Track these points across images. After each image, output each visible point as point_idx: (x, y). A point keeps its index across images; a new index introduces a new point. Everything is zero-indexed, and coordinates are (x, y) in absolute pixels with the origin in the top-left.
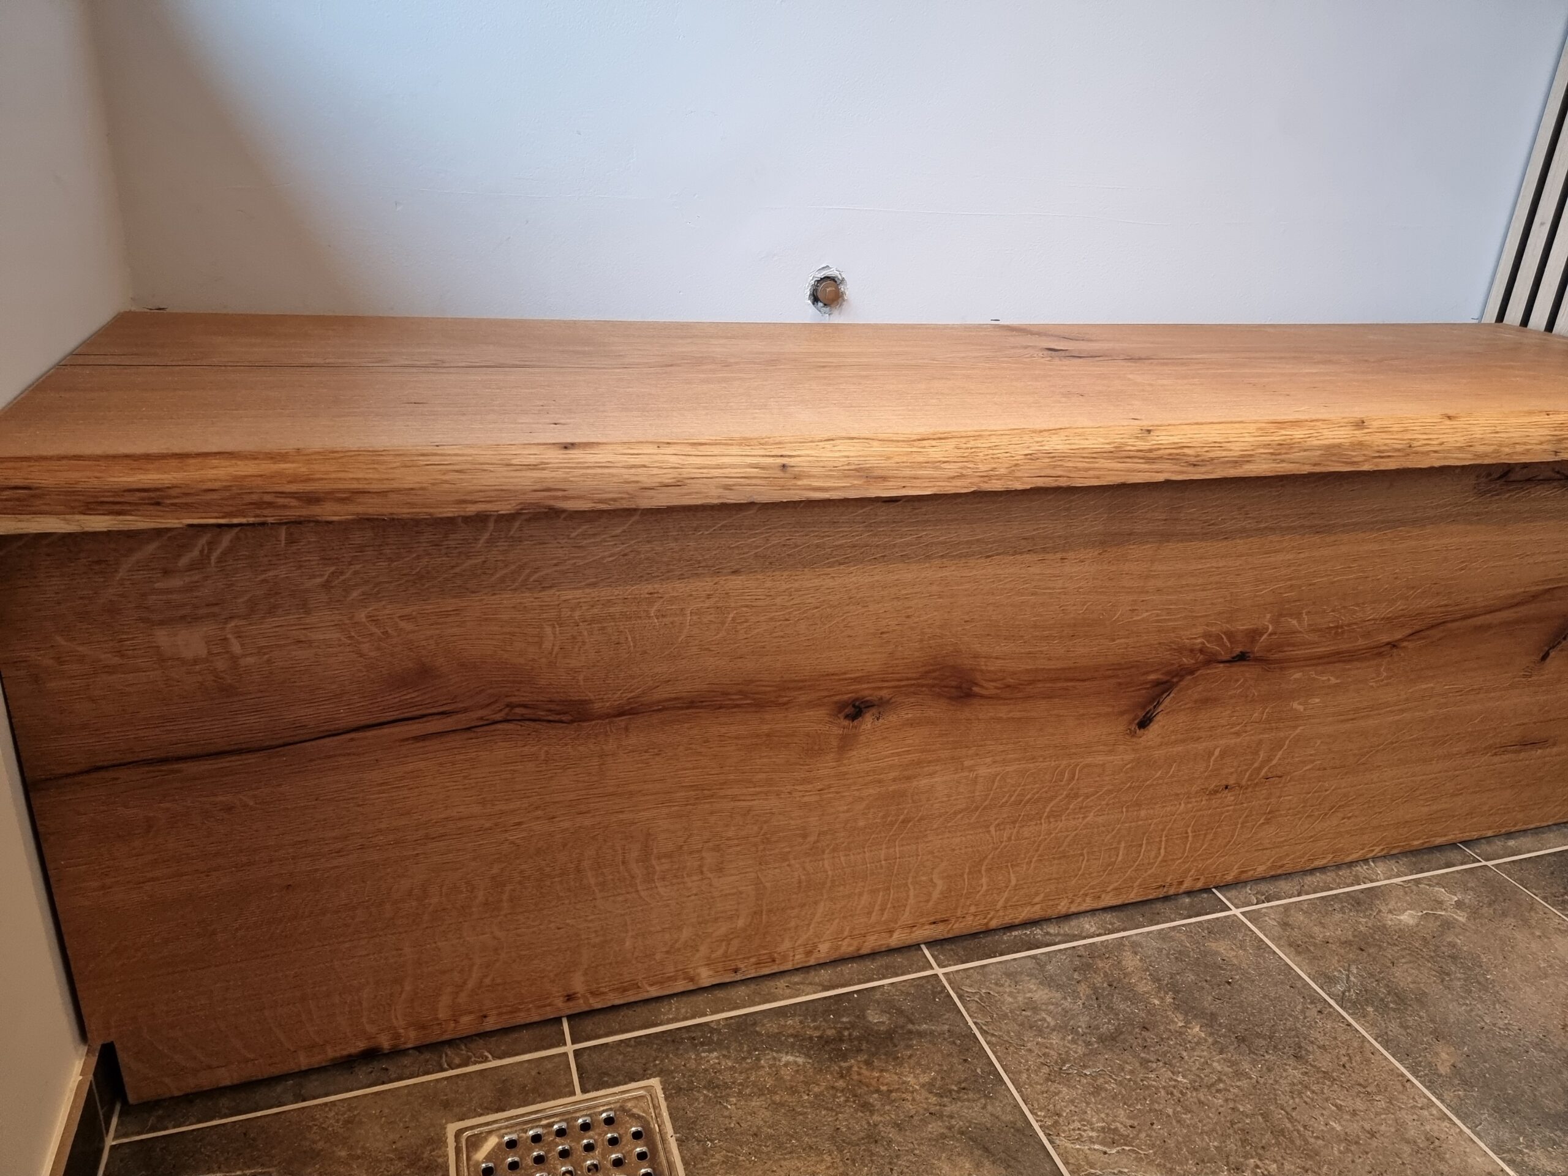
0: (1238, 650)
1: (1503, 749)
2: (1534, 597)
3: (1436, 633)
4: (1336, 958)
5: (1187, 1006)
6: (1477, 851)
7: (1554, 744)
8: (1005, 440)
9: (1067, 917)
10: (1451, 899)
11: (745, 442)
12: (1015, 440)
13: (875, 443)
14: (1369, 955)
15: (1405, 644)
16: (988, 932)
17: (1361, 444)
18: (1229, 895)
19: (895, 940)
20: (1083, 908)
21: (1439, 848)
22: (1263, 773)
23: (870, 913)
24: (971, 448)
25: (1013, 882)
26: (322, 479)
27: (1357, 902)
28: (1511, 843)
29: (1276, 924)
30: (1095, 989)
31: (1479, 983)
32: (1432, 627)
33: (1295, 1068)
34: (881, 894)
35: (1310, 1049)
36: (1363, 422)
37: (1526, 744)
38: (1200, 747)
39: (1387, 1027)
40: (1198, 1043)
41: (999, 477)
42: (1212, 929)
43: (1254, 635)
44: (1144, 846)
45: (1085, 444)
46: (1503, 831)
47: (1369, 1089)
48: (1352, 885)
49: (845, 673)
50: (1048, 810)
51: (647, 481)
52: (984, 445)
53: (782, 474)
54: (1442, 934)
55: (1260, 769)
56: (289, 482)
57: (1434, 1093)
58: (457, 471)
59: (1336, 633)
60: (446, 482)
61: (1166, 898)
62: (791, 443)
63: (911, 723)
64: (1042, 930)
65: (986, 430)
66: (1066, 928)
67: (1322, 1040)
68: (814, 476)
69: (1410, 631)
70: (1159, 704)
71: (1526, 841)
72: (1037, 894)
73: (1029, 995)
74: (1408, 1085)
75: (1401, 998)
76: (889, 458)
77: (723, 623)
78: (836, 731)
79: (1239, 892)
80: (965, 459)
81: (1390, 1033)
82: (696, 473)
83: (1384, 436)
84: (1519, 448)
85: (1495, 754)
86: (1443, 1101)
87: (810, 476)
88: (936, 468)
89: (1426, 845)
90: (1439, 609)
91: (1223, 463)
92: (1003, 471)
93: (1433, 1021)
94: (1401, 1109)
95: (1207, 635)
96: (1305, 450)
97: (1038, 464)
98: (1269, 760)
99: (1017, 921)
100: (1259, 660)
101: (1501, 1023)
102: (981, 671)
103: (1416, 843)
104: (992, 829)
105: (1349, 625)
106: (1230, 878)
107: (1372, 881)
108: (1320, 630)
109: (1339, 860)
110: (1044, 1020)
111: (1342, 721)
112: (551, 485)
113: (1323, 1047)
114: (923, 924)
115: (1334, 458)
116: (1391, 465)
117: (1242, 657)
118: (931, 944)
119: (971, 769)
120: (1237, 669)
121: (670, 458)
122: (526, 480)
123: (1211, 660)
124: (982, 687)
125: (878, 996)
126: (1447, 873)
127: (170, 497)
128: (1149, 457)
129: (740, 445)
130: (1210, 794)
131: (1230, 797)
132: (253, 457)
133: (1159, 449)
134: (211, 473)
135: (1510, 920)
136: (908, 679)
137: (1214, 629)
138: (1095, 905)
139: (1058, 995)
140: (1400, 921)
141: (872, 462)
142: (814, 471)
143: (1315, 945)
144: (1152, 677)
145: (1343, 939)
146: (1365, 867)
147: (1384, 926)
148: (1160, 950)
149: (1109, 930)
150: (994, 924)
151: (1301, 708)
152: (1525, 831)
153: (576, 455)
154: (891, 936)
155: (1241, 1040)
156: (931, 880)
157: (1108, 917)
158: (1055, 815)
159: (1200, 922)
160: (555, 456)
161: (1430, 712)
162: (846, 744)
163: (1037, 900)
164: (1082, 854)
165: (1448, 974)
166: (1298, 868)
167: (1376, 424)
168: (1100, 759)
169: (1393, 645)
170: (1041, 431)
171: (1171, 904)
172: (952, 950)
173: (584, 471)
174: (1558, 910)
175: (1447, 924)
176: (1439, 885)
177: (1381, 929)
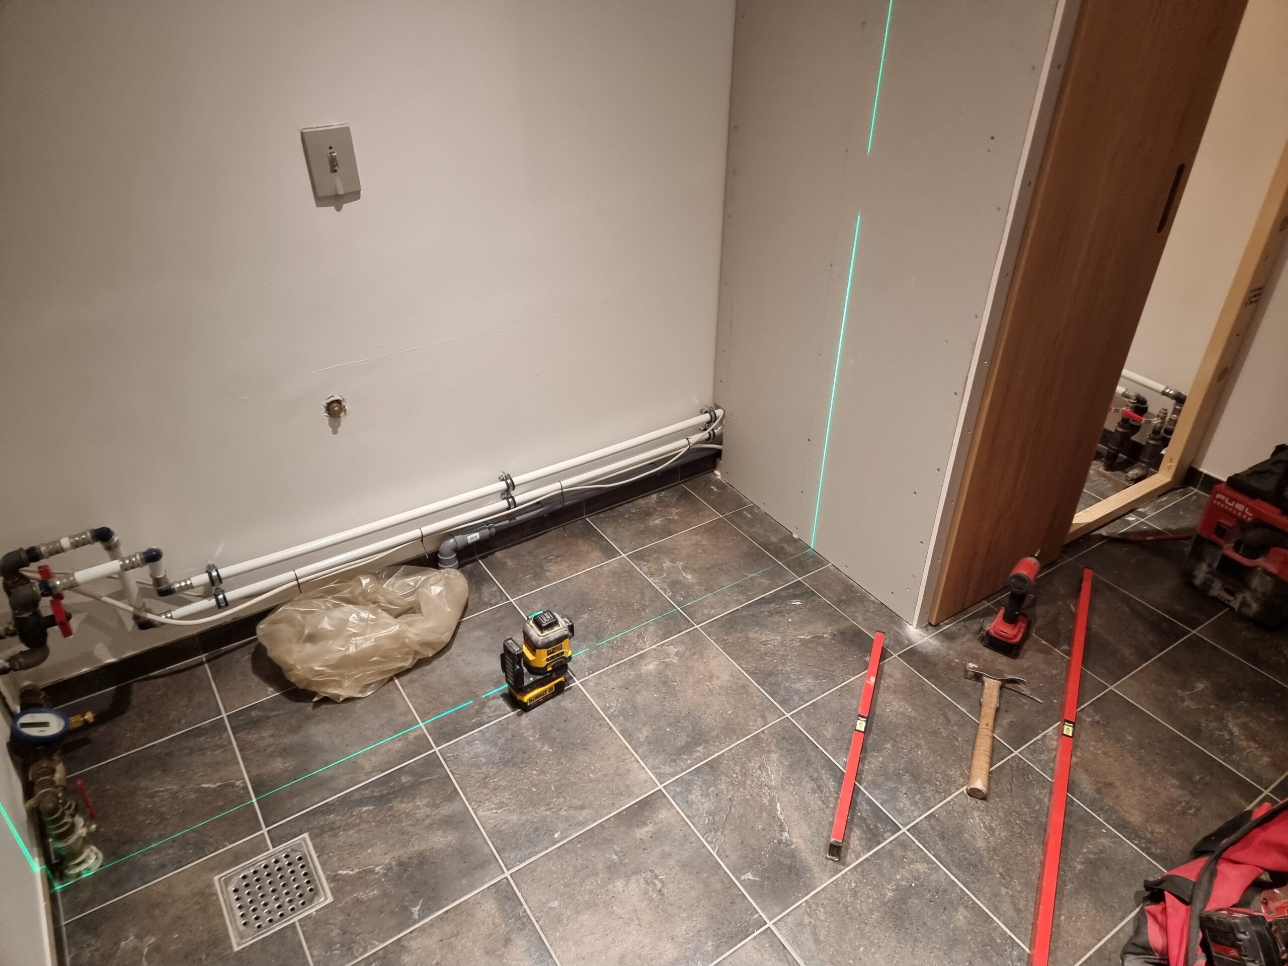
4: (615, 696)
5: (544, 737)
6: (695, 620)
10: (674, 651)
14: (629, 690)
27: (633, 663)
29: (593, 684)
30: (505, 739)
31: (671, 693)
33: (583, 755)
35: (591, 744)
39: (625, 725)
40: (546, 754)
47: (609, 756)
48: (633, 654)
54: (664, 671)
57: (635, 751)
66: (498, 711)
67: (597, 738)
71: (718, 609)
73: (476, 750)
74: (626, 750)
75: (636, 709)
79: (582, 672)
81: (626, 727)
86: (637, 754)
101: (673, 710)
107: (642, 650)
110: (481, 761)
113: (597, 742)
125: (407, 769)
126: (677, 637)
135: (696, 657)
139: (489, 747)
140: (648, 669)
143: (608, 692)
145: (621, 685)
147: (640, 674)
155: (564, 747)
172: (444, 738)
174: (718, 645)
175: (667, 665)
176: (672, 644)
177: (639, 676)
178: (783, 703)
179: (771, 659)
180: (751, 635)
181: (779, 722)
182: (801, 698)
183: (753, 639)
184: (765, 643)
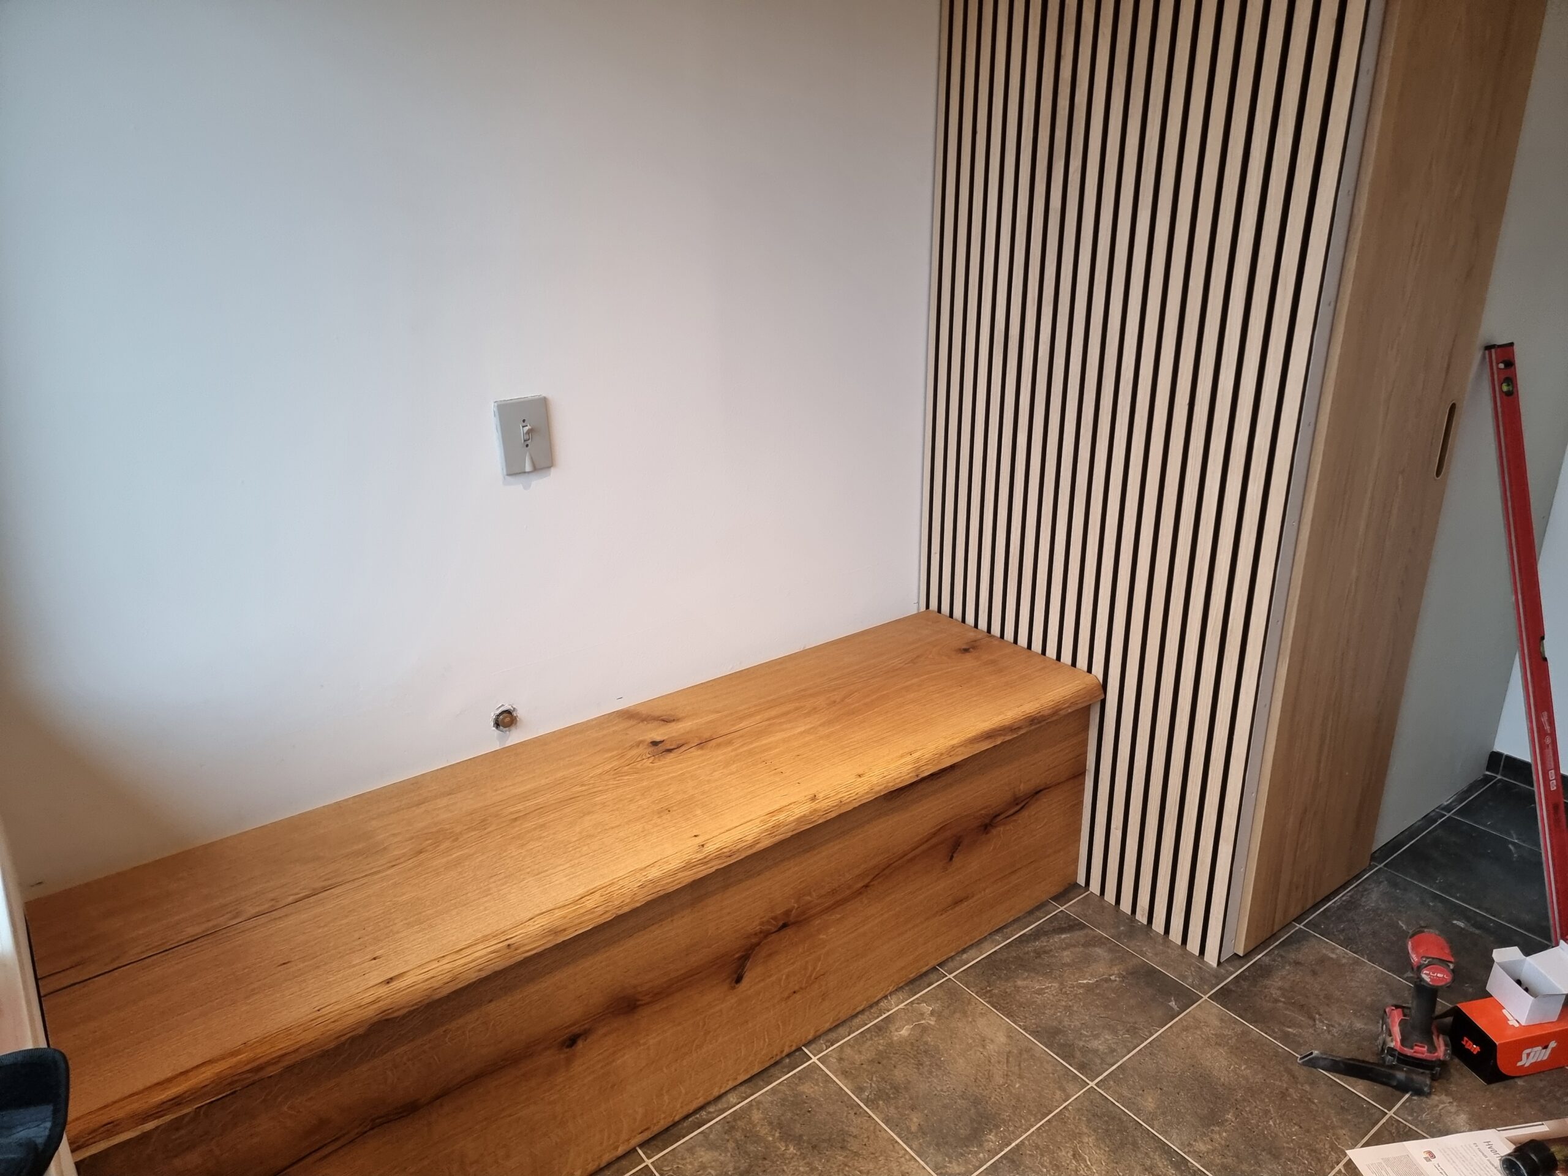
0: (781, 924)
1: (945, 910)
2: (934, 834)
3: (887, 872)
4: (866, 1074)
5: (787, 1136)
6: (946, 968)
7: (973, 897)
8: (627, 881)
9: (719, 1098)
10: (928, 1009)
11: (485, 938)
12: (632, 879)
13: (556, 911)
14: (883, 1065)
15: (872, 883)
16: (675, 1124)
17: (815, 810)
18: (810, 1048)
19: (621, 1151)
20: (727, 1089)
21: (926, 974)
22: (813, 977)
23: (601, 1144)
24: (609, 893)
25: (683, 1091)
26: (262, 1056)
27: (879, 1029)
28: (965, 956)
29: (835, 1060)
30: (736, 1141)
31: (937, 1065)
32: (884, 870)
33: (841, 1155)
34: (606, 1130)
35: (849, 1140)
36: (815, 796)
37: (958, 902)
38: (774, 978)
39: (888, 1112)
40: (792, 1158)
41: (627, 905)
42: (800, 1077)
43: (787, 913)
44: (755, 1042)
45: (671, 867)
46: (960, 949)
47: (876, 1155)
48: (878, 1017)
49: (561, 1026)
50: (694, 1046)
51: (436, 985)
52: (616, 889)
53: (508, 951)
54: (922, 1036)
55: (810, 976)
56: (246, 1065)
57: (908, 1145)
58: (333, 1022)
59: (833, 893)
60: (329, 1030)
61: (776, 1063)
62: (510, 929)
63: (605, 1035)
64: (705, 1112)
65: (614, 879)
66: (720, 1106)
67: (855, 1131)
68: (525, 945)
69: (873, 876)
70: (744, 968)
71: (972, 952)
72: (699, 1092)
73: (700, 1160)
74: (896, 1145)
75: (896, 1089)
76: (565, 918)
77: (487, 1029)
78: (562, 1056)
79: (816, 1045)
80: (606, 902)
81: (890, 1115)
82: (461, 969)
83: (826, 801)
84: (898, 781)
85: (941, 915)
86: (911, 1148)
87: (524, 945)
88: (592, 913)
89: (918, 974)
90: (885, 860)
91: (745, 849)
92: (628, 900)
93: (911, 1099)
94: (891, 1161)
95: (762, 924)
96: (787, 825)
97: (646, 889)
98: (814, 969)
99: (691, 1112)
100: (794, 923)
101: (945, 1089)
102: (640, 993)
103: (912, 976)
104: (664, 1069)
105: (839, 886)
106: (810, 1037)
107: (888, 1011)
108: (825, 895)
109: (870, 1003)
111: (850, 933)
112: (385, 1008)
113: (855, 1137)
114: (635, 1136)
115: (802, 824)
116: (833, 815)
117: (785, 926)
118: (641, 1146)
119: (645, 1044)
120: (782, 933)
121: (445, 966)
122: (370, 1012)
123: (767, 934)
124: (642, 1000)
126: (928, 991)
127: (185, 1098)
128: (704, 862)
129: (482, 942)
130: (786, 999)
131: (798, 996)
132: (223, 1058)
133: (710, 855)
134: (201, 1077)
135: (957, 1015)
136: (598, 1014)
137: (764, 919)
138: (735, 1084)
139: (716, 1154)
140: (900, 1035)
141: (557, 923)
142: (526, 941)
143: (856, 1069)
144: (737, 956)
145: (870, 1059)
146: (886, 1001)
147: (892, 1042)
148: (772, 1103)
149: (744, 1097)
150: (677, 1119)
151: (824, 936)
152: (972, 945)
153: (395, 985)
154: (617, 1150)
155: (814, 1147)
156: (635, 1111)
157: (743, 1088)
158: (699, 1047)
159: (795, 1074)
160: (383, 991)
161: (898, 909)
162: (569, 1061)
163: (700, 1094)
164: (720, 1061)
165: (922, 1065)
166: (848, 1016)
167: (821, 795)
168: (718, 1008)
169: (866, 886)
170: (645, 868)
171: (778, 1067)
172: (655, 1145)
173: (401, 994)
174: (982, 999)
175: (924, 1029)
176: (923, 1001)
177: (890, 1045)
178: (1082, 1068)
179: (1052, 1012)
180: (1019, 983)
181: (1084, 1093)
182: (1103, 1060)
183: (1025, 988)
184: (1040, 992)
